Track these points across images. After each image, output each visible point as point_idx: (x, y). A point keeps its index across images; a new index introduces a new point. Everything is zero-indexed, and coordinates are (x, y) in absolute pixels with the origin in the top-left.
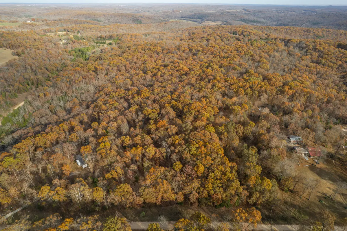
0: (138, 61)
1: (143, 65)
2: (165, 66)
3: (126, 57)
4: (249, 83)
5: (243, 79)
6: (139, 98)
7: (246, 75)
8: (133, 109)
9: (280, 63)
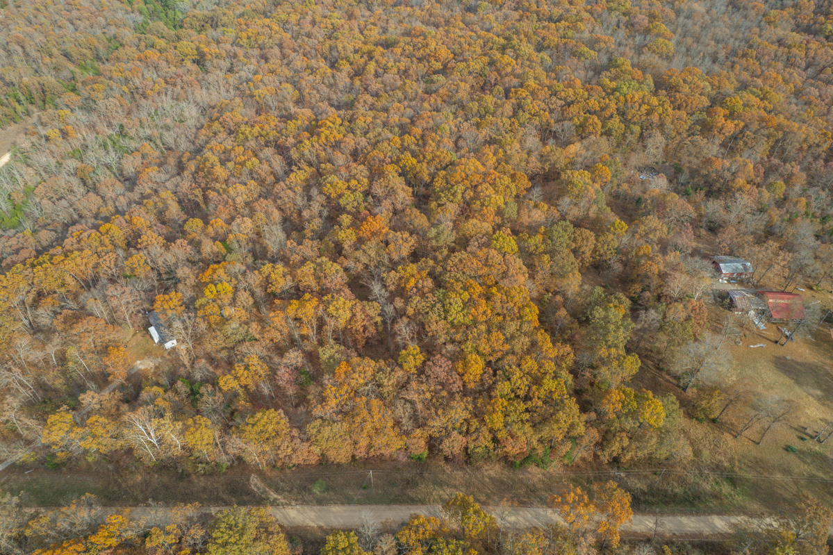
0: (315, 30)
1: (328, 43)
2: (388, 45)
3: (283, 16)
4: (618, 99)
5: (600, 88)
6: (313, 146)
7: (608, 74)
8: (299, 176)
9: (704, 33)
